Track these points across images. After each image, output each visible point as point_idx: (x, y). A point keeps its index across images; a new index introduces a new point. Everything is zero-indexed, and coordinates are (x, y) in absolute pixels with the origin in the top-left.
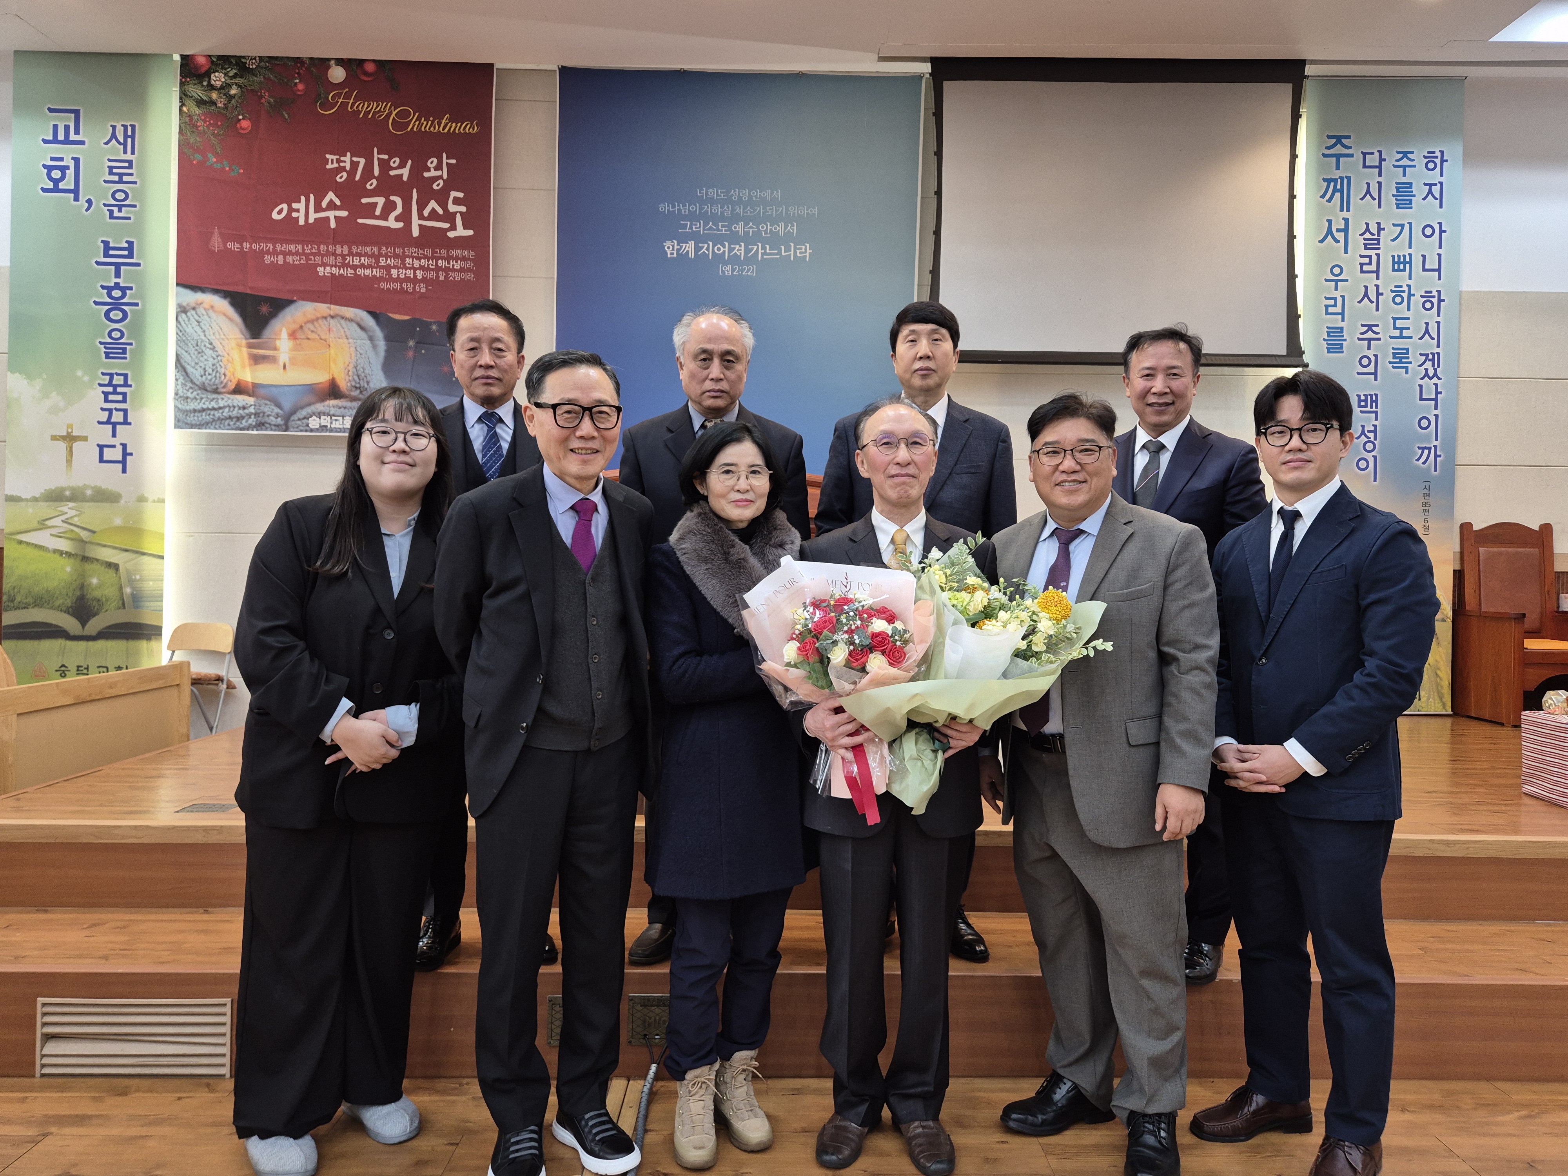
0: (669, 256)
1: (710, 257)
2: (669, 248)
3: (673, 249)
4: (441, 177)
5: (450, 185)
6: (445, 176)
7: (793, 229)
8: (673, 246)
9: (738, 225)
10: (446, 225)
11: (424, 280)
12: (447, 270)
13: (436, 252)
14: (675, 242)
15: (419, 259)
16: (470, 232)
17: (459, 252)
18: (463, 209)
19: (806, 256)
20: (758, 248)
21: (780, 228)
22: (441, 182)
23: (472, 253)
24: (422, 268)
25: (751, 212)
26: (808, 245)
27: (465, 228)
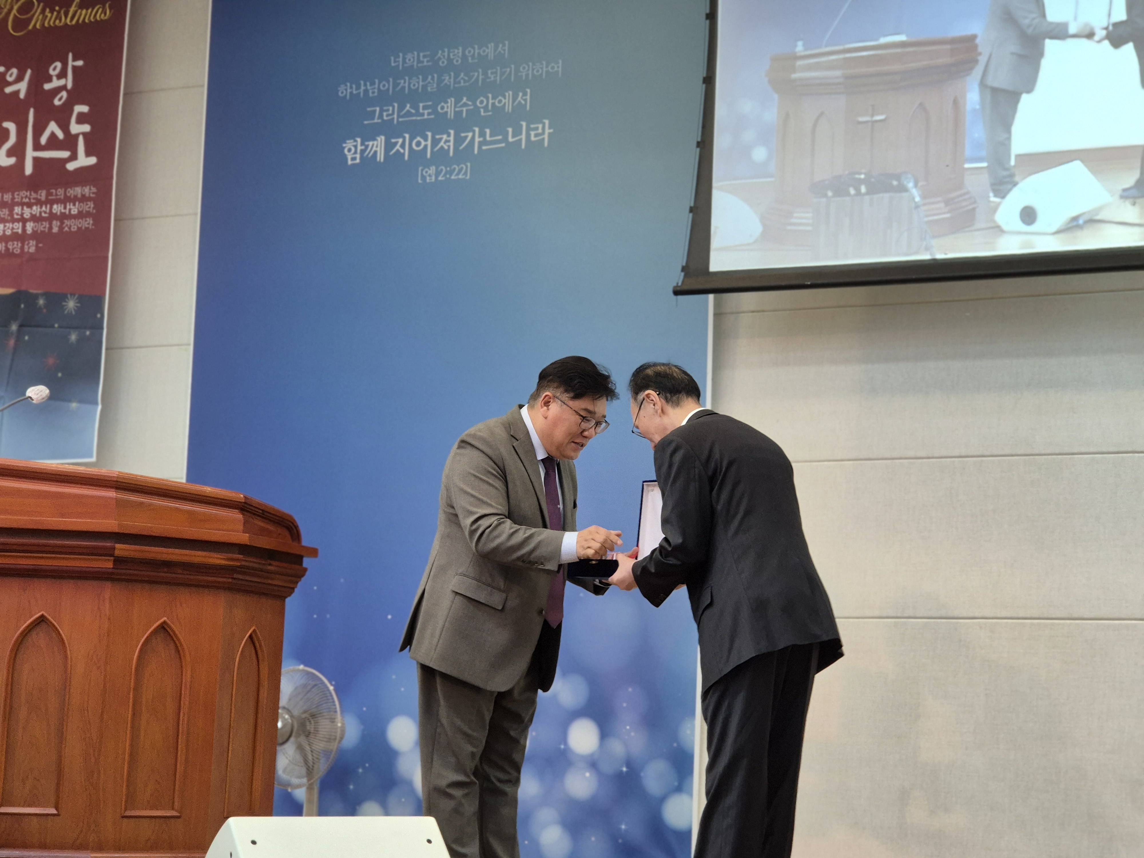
0: (350, 162)
1: (406, 157)
2: (349, 150)
3: (355, 153)
4: (64, 88)
5: (74, 98)
6: (70, 86)
7: (525, 98)
8: (356, 147)
9: (447, 102)
10: (65, 154)
11: (35, 235)
12: (63, 217)
13: (51, 194)
14: (359, 140)
15: (30, 205)
16: (92, 160)
17: (78, 191)
18: (86, 128)
19: (543, 139)
20: (473, 137)
21: (507, 101)
22: (64, 94)
23: (94, 190)
24: (34, 218)
25: (465, 81)
26: (547, 122)
27: (88, 154)
